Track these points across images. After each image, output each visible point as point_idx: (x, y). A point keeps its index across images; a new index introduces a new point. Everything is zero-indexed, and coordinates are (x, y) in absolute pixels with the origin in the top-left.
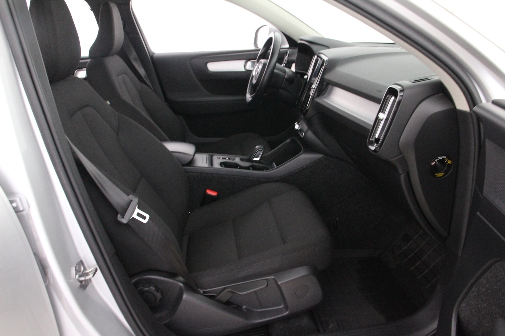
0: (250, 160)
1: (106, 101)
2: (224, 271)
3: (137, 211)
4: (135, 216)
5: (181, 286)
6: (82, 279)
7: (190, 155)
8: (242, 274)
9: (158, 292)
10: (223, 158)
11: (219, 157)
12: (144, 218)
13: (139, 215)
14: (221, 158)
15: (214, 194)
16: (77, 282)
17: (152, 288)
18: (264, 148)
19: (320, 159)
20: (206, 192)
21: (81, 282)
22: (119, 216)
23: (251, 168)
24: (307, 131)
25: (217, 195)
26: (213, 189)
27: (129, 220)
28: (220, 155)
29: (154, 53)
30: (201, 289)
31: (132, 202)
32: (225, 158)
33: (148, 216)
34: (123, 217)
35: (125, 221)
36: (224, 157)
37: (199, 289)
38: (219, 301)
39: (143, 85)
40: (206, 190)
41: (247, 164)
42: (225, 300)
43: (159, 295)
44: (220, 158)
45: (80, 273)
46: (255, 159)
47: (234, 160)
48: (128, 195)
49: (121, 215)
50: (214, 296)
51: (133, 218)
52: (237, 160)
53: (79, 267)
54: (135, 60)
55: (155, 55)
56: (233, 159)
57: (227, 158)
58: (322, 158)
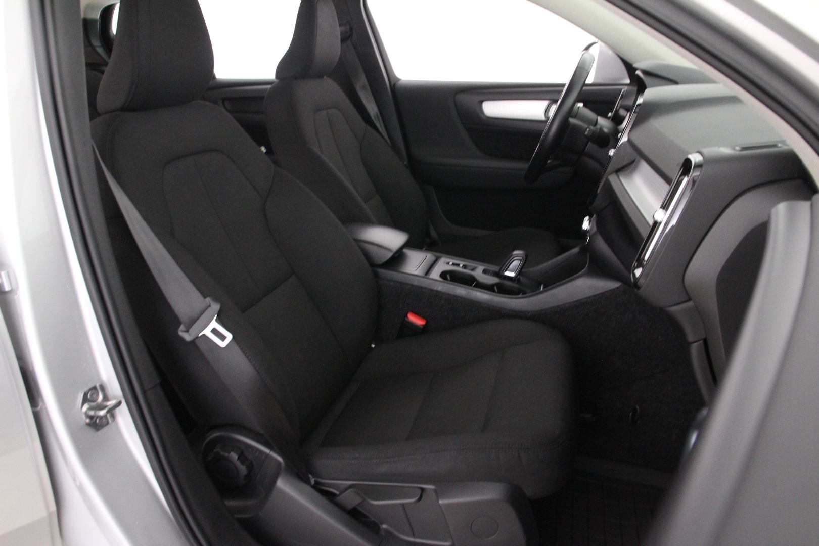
0: (499, 274)
1: (260, 146)
2: (357, 455)
3: (214, 324)
4: (207, 332)
5: (279, 463)
6: (92, 413)
7: (389, 250)
8: (383, 469)
9: (242, 463)
10: (453, 264)
11: (448, 260)
12: (223, 338)
13: (214, 331)
14: (451, 263)
15: (418, 322)
16: (84, 416)
17: (234, 456)
18: (527, 256)
19: (612, 292)
20: (406, 316)
21: (91, 417)
22: (182, 327)
23: (496, 288)
24: (595, 233)
25: (423, 325)
26: (418, 314)
27: (196, 336)
28: (450, 258)
29: (399, 80)
30: (314, 475)
31: (209, 309)
32: (458, 265)
33: (229, 337)
34: (187, 331)
35: (188, 337)
36: (456, 262)
37: (310, 476)
38: (341, 507)
39: (370, 129)
40: (407, 314)
41: (491, 280)
42: (350, 507)
43: (243, 469)
44: (448, 263)
45: (93, 404)
46: (507, 273)
47: (473, 270)
48: (205, 298)
49: (185, 326)
50: (334, 495)
51: (204, 335)
52: (478, 272)
53: (92, 395)
54: (364, 87)
55: (400, 82)
56: (471, 268)
57: (461, 265)
58: (617, 288)
